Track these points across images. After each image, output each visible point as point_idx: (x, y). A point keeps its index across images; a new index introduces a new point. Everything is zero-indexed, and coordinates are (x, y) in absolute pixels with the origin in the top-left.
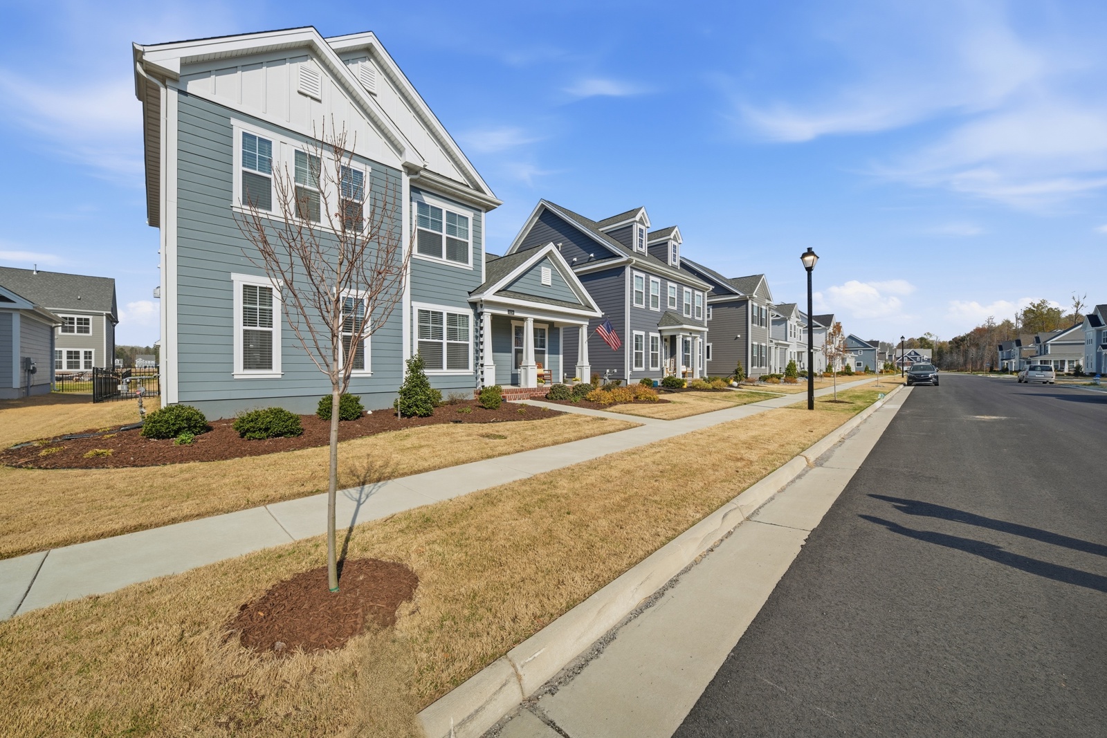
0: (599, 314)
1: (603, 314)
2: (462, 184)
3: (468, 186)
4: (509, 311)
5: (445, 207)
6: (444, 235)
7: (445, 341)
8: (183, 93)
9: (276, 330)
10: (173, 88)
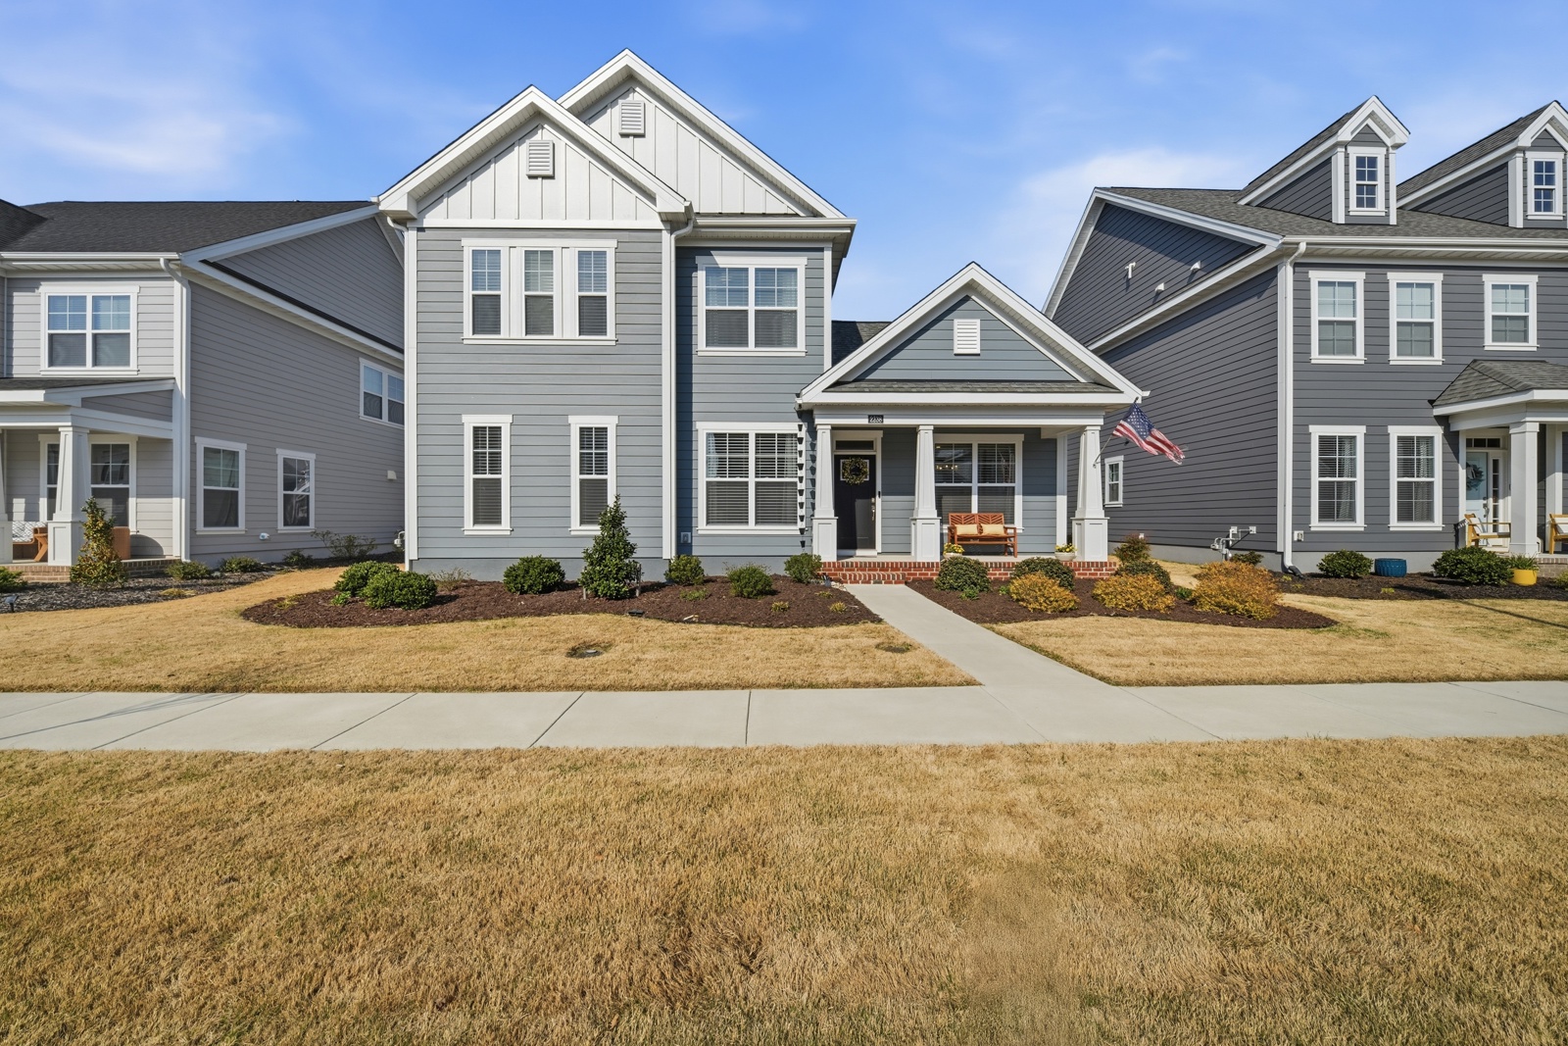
0: (1130, 393)
1: (1147, 394)
2: (786, 215)
3: (797, 215)
4: (870, 417)
5: (752, 262)
6: (751, 308)
7: (752, 480)
8: (421, 229)
9: (505, 476)
10: (412, 229)
